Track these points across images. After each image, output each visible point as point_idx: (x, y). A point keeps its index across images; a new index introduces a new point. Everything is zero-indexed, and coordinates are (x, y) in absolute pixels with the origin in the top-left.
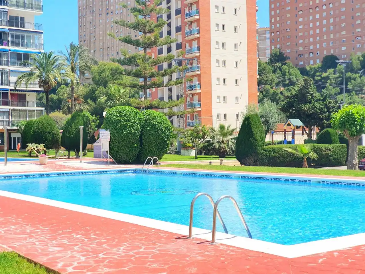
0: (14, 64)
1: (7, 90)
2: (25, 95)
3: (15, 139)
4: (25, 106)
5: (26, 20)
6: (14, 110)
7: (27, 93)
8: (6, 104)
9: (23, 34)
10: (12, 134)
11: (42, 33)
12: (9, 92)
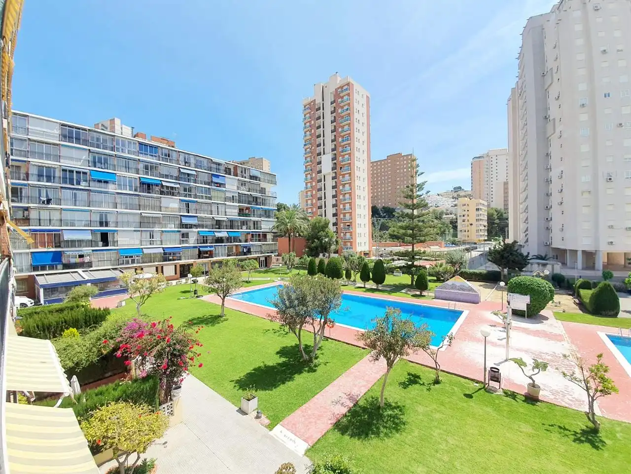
0: (263, 217)
1: (260, 232)
3: (261, 261)
4: (266, 241)
5: (266, 190)
6: (263, 244)
7: (267, 234)
8: (260, 241)
9: (267, 198)
10: (260, 258)
11: (277, 198)
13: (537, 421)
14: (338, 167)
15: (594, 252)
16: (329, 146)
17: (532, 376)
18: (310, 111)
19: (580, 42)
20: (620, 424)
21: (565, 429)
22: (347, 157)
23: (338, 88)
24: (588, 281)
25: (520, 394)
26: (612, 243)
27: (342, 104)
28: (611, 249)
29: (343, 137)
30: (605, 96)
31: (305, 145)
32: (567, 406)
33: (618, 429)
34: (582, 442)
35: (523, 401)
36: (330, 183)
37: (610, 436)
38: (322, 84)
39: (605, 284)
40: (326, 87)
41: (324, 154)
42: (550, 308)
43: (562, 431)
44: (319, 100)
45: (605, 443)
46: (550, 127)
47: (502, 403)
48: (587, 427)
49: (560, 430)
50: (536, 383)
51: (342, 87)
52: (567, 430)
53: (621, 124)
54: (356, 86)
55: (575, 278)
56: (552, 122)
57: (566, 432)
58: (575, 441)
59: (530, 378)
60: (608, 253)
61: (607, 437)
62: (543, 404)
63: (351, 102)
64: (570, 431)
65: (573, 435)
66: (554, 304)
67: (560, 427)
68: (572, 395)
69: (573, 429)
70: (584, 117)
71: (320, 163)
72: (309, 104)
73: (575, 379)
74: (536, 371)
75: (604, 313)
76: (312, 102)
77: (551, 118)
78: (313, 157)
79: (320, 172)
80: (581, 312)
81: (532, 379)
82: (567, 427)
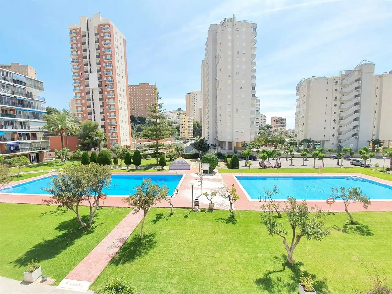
0: (31, 118)
1: (29, 132)
2: (36, 133)
3: (32, 157)
4: (36, 139)
5: (33, 94)
6: (33, 142)
7: (37, 133)
8: (29, 139)
9: (35, 102)
10: (31, 154)
11: (45, 102)
12: (30, 133)
13: (213, 219)
14: (104, 85)
15: (232, 142)
16: (95, 68)
18: (76, 35)
19: (230, 45)
22: (110, 78)
23: (101, 25)
24: (230, 155)
25: (206, 209)
26: (237, 138)
27: (104, 38)
28: (237, 141)
29: (106, 63)
30: (237, 74)
31: (72, 62)
33: (240, 213)
35: (208, 212)
36: (97, 96)
37: (238, 217)
38: (86, 18)
39: (235, 156)
40: (90, 21)
41: (91, 72)
42: (217, 168)
44: (84, 29)
45: (236, 220)
46: (217, 83)
47: (200, 215)
48: (230, 216)
49: (221, 220)
51: (104, 26)
53: (241, 87)
54: (115, 29)
55: (225, 154)
56: (218, 81)
57: (223, 220)
58: (227, 223)
60: (236, 143)
62: (216, 211)
63: (111, 38)
65: (226, 221)
66: (218, 166)
68: (225, 204)
69: (226, 218)
70: (230, 82)
71: (87, 79)
72: (75, 30)
73: (226, 197)
74: (212, 197)
75: (235, 167)
76: (78, 29)
77: (218, 79)
78: (81, 73)
79: (88, 86)
80: (227, 168)
81: (211, 201)
82: (224, 218)
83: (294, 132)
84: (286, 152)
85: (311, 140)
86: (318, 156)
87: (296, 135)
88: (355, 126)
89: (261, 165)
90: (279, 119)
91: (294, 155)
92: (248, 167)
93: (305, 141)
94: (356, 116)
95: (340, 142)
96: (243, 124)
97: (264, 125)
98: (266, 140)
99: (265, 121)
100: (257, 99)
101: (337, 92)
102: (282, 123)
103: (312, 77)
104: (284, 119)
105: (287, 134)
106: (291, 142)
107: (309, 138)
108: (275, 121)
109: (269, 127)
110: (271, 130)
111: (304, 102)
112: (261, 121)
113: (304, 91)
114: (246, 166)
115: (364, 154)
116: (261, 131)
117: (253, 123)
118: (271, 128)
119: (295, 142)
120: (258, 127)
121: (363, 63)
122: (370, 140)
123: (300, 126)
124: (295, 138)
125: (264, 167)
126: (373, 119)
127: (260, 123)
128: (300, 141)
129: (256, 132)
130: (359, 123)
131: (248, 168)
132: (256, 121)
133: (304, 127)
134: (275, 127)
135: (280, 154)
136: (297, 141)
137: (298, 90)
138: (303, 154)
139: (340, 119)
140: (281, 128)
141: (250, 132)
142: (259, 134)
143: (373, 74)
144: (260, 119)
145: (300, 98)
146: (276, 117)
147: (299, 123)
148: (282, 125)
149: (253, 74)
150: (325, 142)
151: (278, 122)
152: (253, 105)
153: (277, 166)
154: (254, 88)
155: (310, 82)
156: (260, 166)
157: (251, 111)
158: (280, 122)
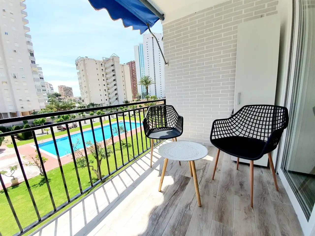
13: (23, 191)
15: (16, 112)
17: (12, 175)
20: (52, 170)
21: (35, 185)
24: (18, 126)
25: (9, 187)
26: (23, 107)
28: (23, 110)
32: (32, 177)
33: (52, 172)
34: (43, 184)
35: (12, 189)
37: (51, 176)
39: (27, 125)
42: (4, 145)
43: (34, 186)
45: (50, 179)
47: (2, 197)
48: (42, 179)
49: (34, 187)
50: (15, 177)
52: (36, 185)
53: (15, 51)
55: (11, 127)
57: (36, 186)
58: (40, 186)
59: (11, 176)
60: (22, 112)
61: (50, 177)
62: (22, 184)
64: (37, 184)
65: (39, 185)
66: (5, 142)
67: (33, 186)
68: (31, 173)
69: (37, 183)
73: (32, 164)
74: (13, 171)
75: (29, 137)
80: (19, 141)
81: (13, 176)
82: (35, 184)
83: (81, 99)
84: (79, 114)
85: (94, 104)
86: (101, 113)
87: (83, 101)
88: (116, 94)
89: (59, 128)
90: (66, 88)
91: (85, 115)
92: (45, 133)
93: (91, 105)
94: (115, 87)
95: (111, 104)
96: (26, 91)
97: (51, 93)
98: (58, 106)
99: (52, 89)
100: (37, 66)
101: (103, 71)
102: (69, 91)
103: (86, 57)
104: (70, 88)
105: (76, 101)
106: (81, 107)
107: (93, 102)
108: (63, 89)
109: (57, 95)
110: (60, 97)
111: (84, 75)
112: (48, 89)
113: (82, 67)
114: (43, 133)
115: (123, 109)
116: (50, 98)
117: (39, 90)
118: (60, 96)
119: (83, 106)
120: (46, 94)
121: (113, 55)
122: (124, 101)
123: (85, 94)
124: (83, 103)
125: (63, 130)
126: (123, 90)
127: (47, 91)
128: (87, 105)
129: (45, 100)
130: (118, 91)
131: (47, 134)
132: (42, 89)
133: (88, 94)
134: (64, 95)
135: (74, 116)
136: (85, 105)
137: (77, 65)
138: (91, 114)
139: (108, 89)
140: (70, 95)
141: (38, 100)
142: (48, 101)
143: (119, 63)
144: (46, 87)
145: (80, 72)
146: (62, 86)
147: (83, 91)
148: (70, 93)
149: (28, 39)
150: (103, 104)
151: (65, 90)
152: (34, 72)
153: (74, 126)
154: (32, 54)
155: (84, 60)
156: (59, 130)
157: (34, 79)
158: (67, 90)
